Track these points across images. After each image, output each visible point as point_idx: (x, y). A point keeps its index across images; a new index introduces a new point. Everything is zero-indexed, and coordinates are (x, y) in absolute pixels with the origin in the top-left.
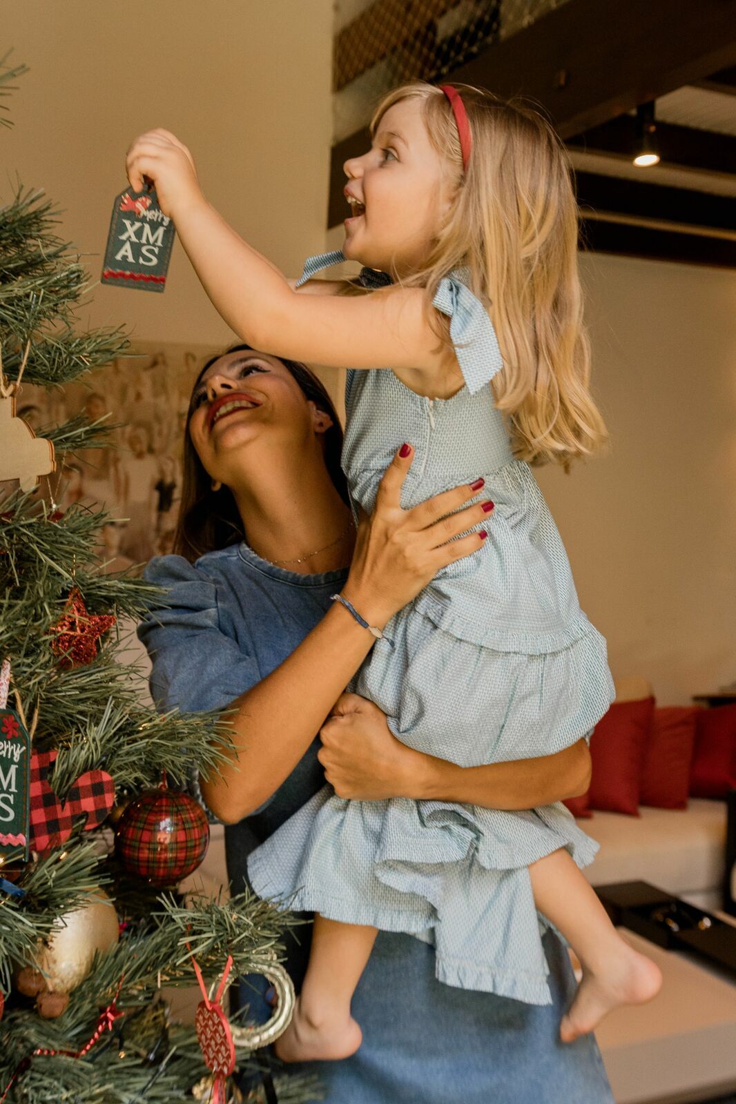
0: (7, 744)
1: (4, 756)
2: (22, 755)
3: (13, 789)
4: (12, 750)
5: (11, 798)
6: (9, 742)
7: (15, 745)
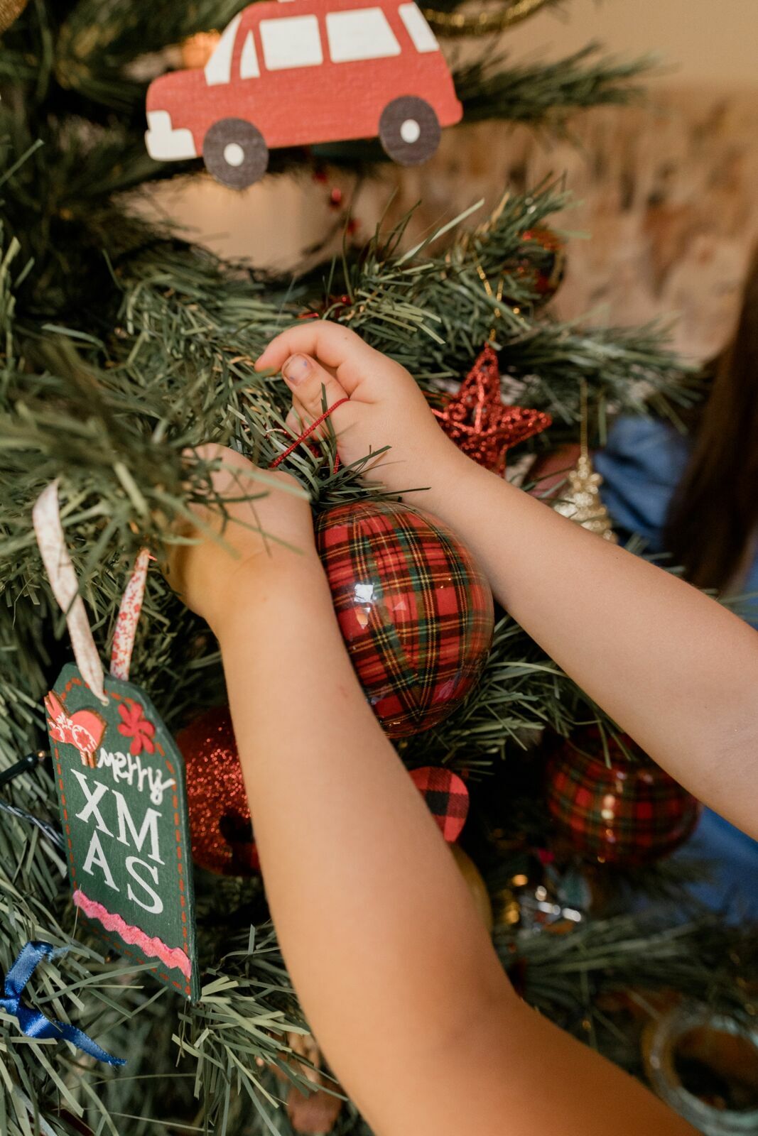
0: (134, 762)
1: (130, 782)
2: (165, 792)
3: (155, 855)
4: (146, 778)
5: (154, 872)
6: (138, 759)
7: (150, 769)
